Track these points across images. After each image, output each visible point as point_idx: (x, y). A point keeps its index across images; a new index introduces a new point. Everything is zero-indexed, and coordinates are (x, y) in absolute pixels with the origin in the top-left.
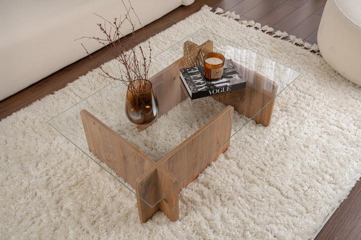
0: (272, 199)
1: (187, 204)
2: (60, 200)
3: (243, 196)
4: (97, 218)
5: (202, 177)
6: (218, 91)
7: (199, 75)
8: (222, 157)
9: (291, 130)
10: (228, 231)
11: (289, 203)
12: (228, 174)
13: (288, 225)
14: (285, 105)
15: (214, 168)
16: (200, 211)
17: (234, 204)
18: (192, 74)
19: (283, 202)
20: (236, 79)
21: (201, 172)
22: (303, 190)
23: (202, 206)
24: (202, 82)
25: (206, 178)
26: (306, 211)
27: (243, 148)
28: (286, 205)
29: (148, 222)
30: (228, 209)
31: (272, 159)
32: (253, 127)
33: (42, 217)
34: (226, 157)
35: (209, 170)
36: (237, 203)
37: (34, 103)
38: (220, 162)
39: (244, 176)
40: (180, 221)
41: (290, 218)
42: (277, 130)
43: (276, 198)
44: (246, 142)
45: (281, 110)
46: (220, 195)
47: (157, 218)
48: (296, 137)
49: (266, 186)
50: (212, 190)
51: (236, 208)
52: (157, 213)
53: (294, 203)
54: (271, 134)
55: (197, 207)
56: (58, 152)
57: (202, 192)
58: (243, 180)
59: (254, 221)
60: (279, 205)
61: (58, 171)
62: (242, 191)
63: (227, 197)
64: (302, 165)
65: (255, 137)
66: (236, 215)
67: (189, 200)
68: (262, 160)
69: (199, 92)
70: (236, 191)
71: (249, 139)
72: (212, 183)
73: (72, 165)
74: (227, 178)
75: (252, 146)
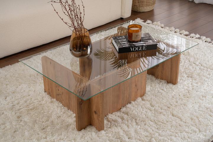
0: (174, 123)
1: (111, 122)
2: (20, 117)
3: (153, 120)
4: (46, 126)
5: (124, 109)
6: (137, 49)
7: (125, 40)
8: (139, 99)
9: (194, 87)
10: (139, 137)
11: (186, 126)
12: (143, 108)
13: (184, 137)
14: (191, 74)
15: (133, 105)
16: (120, 127)
17: (145, 124)
18: (120, 39)
19: (181, 125)
20: (150, 42)
21: (124, 107)
22: (198, 120)
23: (122, 124)
24: (126, 43)
25: (126, 110)
26: (198, 131)
27: (156, 96)
28: (184, 127)
29: (82, 130)
30: (141, 126)
31: (177, 102)
32: (165, 85)
33: (6, 125)
34: (143, 100)
35: (129, 105)
36: (147, 123)
37: (7, 67)
38: (138, 102)
39: (154, 110)
40: (105, 131)
41: (186, 134)
42: (182, 87)
43: (177, 123)
44: (159, 92)
45: (187, 77)
46: (136, 119)
47: (88, 129)
48: (197, 91)
49: (170, 116)
50: (130, 116)
51: (146, 126)
52: (89, 126)
53: (190, 126)
54: (178, 89)
55: (118, 124)
56: (21, 91)
57: (123, 117)
58: (153, 112)
59: (159, 134)
60: (178, 126)
61: (21, 102)
62: (152, 118)
63: (141, 120)
64: (200, 106)
65: (165, 90)
66: (146, 130)
67: (113, 120)
68: (169, 102)
69: (123, 47)
70: (147, 117)
71: (161, 91)
72: (131, 112)
73: (31, 99)
74: (142, 111)
75: (162, 95)
